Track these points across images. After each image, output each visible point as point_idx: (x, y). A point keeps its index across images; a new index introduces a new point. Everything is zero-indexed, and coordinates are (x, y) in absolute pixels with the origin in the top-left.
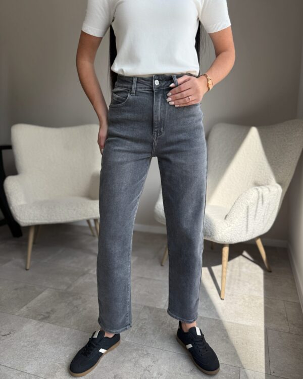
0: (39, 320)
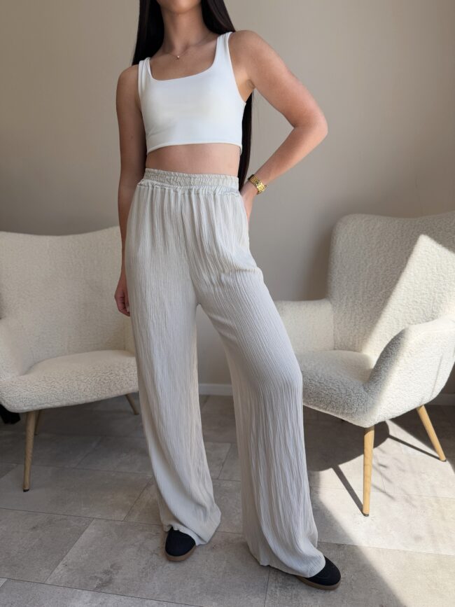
0: (94, 590)
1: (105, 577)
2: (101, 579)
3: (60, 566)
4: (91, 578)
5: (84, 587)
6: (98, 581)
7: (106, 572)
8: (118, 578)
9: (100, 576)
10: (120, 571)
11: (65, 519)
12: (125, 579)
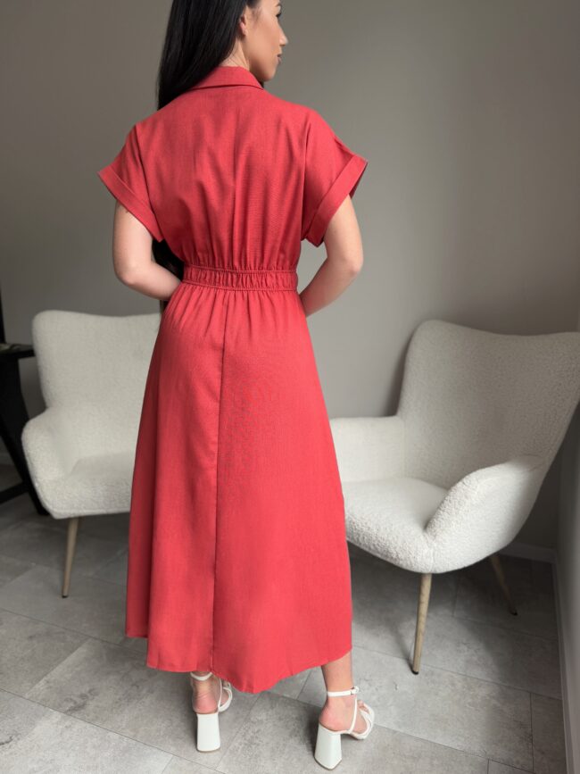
0: (65, 712)
1: (79, 701)
2: (75, 703)
3: (42, 682)
4: (66, 700)
5: (57, 707)
6: (72, 704)
7: (83, 696)
8: (91, 705)
9: (75, 699)
10: (96, 697)
11: (64, 633)
12: (98, 707)
